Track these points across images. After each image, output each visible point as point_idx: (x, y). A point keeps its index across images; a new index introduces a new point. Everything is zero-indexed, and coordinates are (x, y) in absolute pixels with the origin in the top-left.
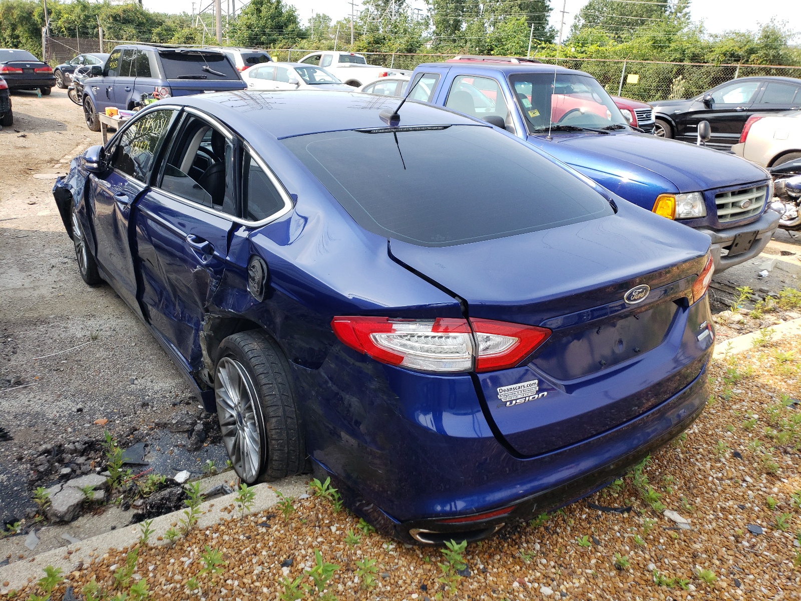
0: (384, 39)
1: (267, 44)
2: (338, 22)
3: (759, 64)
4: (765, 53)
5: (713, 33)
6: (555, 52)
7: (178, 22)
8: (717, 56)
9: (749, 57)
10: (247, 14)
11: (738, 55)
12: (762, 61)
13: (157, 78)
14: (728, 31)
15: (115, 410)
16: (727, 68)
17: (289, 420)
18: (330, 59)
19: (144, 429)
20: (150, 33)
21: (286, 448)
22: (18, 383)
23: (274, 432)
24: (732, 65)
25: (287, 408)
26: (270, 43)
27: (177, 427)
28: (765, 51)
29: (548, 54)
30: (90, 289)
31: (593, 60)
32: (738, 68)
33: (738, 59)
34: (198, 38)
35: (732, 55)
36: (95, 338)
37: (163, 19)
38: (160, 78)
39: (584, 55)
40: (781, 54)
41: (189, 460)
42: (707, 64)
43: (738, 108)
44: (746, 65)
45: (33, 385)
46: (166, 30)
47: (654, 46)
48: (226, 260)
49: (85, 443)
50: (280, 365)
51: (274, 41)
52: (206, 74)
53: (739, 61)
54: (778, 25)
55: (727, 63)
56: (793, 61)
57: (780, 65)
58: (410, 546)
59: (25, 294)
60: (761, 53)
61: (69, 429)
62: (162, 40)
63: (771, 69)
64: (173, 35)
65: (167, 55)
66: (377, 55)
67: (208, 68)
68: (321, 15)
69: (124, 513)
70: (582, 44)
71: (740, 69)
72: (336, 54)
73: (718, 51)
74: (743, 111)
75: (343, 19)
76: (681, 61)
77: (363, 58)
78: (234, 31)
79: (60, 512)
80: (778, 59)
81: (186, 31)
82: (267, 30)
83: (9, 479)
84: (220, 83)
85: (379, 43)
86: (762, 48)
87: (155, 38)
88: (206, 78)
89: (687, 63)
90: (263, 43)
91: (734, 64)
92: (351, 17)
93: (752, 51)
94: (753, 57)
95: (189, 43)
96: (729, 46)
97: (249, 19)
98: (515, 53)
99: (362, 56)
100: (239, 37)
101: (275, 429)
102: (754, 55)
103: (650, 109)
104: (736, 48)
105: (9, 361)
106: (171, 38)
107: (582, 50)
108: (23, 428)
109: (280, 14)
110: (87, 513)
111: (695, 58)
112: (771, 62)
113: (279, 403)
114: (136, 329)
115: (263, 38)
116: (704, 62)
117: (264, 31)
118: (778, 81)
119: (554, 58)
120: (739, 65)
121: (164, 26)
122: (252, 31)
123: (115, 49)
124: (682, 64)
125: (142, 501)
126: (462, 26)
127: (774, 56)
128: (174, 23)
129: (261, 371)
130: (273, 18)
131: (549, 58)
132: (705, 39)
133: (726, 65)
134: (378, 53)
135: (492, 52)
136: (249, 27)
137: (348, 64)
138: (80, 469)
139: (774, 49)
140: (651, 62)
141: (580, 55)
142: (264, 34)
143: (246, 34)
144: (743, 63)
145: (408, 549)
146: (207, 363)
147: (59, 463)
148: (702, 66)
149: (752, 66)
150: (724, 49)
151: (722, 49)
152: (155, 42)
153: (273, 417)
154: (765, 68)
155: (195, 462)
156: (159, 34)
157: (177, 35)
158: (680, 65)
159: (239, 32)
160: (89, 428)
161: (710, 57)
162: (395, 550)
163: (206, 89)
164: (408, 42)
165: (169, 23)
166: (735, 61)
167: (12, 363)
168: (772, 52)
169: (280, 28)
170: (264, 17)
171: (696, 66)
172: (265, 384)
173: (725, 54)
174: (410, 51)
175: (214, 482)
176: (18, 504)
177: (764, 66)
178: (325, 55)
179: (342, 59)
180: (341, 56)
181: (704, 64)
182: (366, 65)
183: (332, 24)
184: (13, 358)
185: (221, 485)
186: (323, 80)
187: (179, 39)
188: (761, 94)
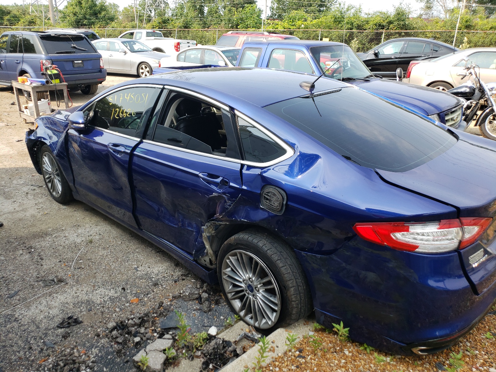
0: (168, 20)
1: (89, 25)
2: (125, 8)
3: (395, 30)
4: (398, 24)
5: (367, 12)
6: (277, 26)
7: (21, 11)
8: (372, 26)
9: (389, 26)
10: (72, 5)
11: (383, 25)
12: (396, 28)
13: (41, 53)
14: (375, 11)
15: (138, 291)
16: (377, 33)
17: (300, 288)
18: (140, 35)
19: (167, 302)
20: (2, 19)
21: (300, 306)
22: (60, 281)
23: (293, 296)
24: (380, 31)
25: (297, 280)
26: (91, 25)
27: (189, 297)
28: (398, 22)
29: (273, 27)
30: (64, 207)
31: (301, 30)
32: (384, 32)
33: (383, 27)
34: (38, 21)
35: (380, 25)
36: (91, 242)
37: (11, 9)
38: (43, 53)
39: (295, 27)
40: (407, 23)
41: (209, 318)
42: (366, 31)
43: (393, 57)
44: (388, 31)
45: (70, 281)
46: (13, 17)
47: (335, 21)
48: (242, 189)
49: (139, 318)
50: (285, 253)
51: (93, 23)
52: (74, 50)
53: (384, 28)
54: (404, 7)
55: (377, 30)
56: (413, 28)
57: (406, 30)
58: (400, 356)
59: (21, 215)
60: (396, 23)
61: (117, 309)
62: (11, 24)
63: (402, 32)
64: (19, 20)
65: (46, 38)
66: (165, 30)
67: (75, 46)
68: (112, 4)
69: (192, 362)
70: (293, 20)
71: (385, 33)
72: (144, 32)
73: (371, 23)
74: (396, 58)
75: (128, 6)
76: (351, 29)
77: (161, 33)
78: (64, 17)
79: (157, 370)
80: (405, 27)
81: (28, 18)
82: (88, 17)
83: (100, 352)
84: (85, 56)
85: (165, 23)
86: (396, 20)
87: (6, 22)
88: (74, 52)
89: (354, 30)
90: (85, 25)
91: (381, 31)
92: (134, 5)
93: (390, 23)
94: (391, 26)
95: (32, 26)
96: (378, 20)
97: (74, 9)
98: (253, 27)
99: (160, 32)
100: (69, 21)
101: (294, 295)
102: (392, 25)
103: (346, 60)
104: (382, 21)
105: (42, 265)
106: (18, 23)
107: (293, 24)
108: (85, 313)
109: (95, 5)
110: (169, 366)
111: (359, 27)
112: (402, 29)
113: (293, 278)
114: (114, 231)
115: (85, 22)
116: (364, 30)
117: (85, 17)
118: (415, 41)
119: (277, 29)
120: (384, 31)
121: (12, 14)
122: (77, 16)
123: (3, 34)
124: (352, 31)
125: (200, 352)
126: (205, 9)
127: (403, 25)
128: (18, 12)
129: (276, 258)
130: (90, 8)
131: (274, 30)
132: (363, 16)
133: (377, 31)
134: (166, 29)
135: (239, 27)
136: (75, 14)
137: (153, 38)
138: (145, 336)
139: (402, 21)
140: (334, 30)
141: (292, 27)
142: (86, 18)
143: (73, 18)
144: (386, 30)
145: (399, 359)
146: (210, 253)
147: (128, 334)
148: (363, 32)
149: (391, 31)
150: (375, 22)
151: (374, 22)
152: (7, 25)
153: (292, 287)
154: (399, 32)
155: (214, 319)
156: (9, 20)
157: (22, 20)
158: (351, 32)
159: (68, 18)
160: (129, 306)
161: (367, 26)
162: (392, 360)
163: (75, 60)
164: (184, 21)
165: (15, 12)
166: (381, 28)
167: (45, 267)
168: (402, 23)
169: (95, 14)
170: (84, 8)
171: (361, 32)
172: (282, 267)
173: (376, 25)
174: (186, 27)
175: (234, 331)
176: (118, 367)
177: (398, 31)
178: (137, 32)
179: (148, 35)
180: (147, 32)
181: (363, 31)
182: (163, 38)
183: (121, 9)
184: (43, 263)
185: (244, 333)
186: (140, 49)
187: (24, 22)
188: (405, 48)
